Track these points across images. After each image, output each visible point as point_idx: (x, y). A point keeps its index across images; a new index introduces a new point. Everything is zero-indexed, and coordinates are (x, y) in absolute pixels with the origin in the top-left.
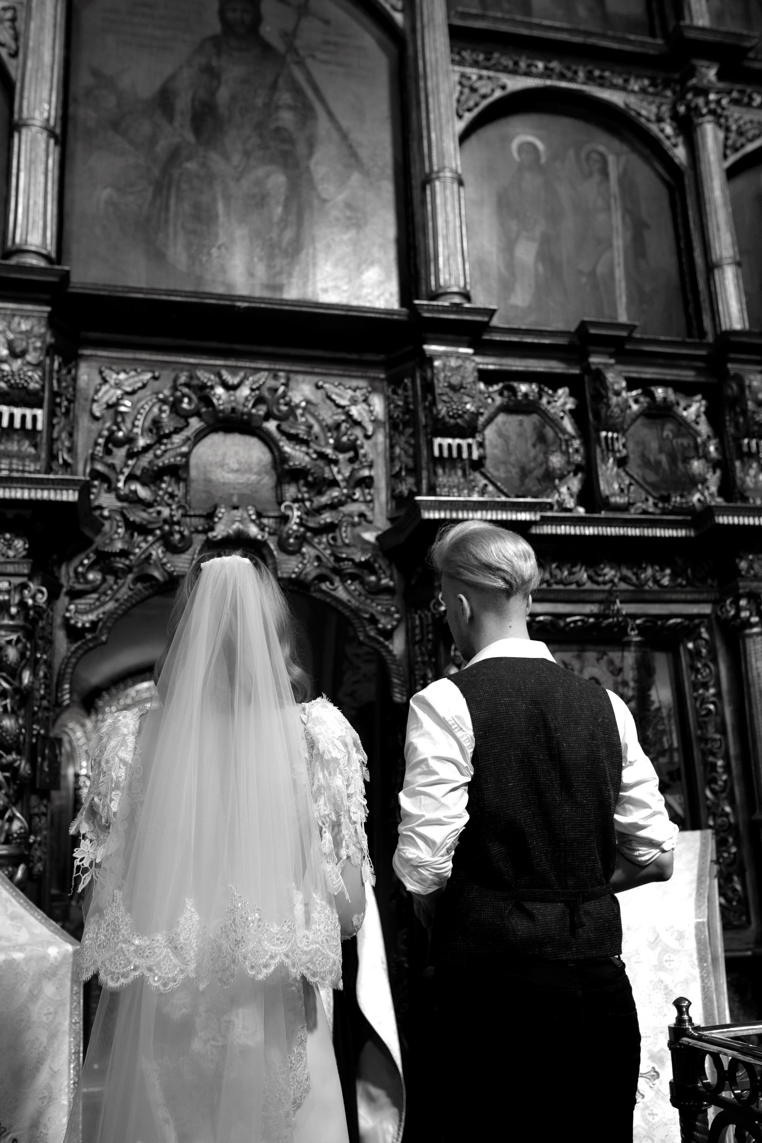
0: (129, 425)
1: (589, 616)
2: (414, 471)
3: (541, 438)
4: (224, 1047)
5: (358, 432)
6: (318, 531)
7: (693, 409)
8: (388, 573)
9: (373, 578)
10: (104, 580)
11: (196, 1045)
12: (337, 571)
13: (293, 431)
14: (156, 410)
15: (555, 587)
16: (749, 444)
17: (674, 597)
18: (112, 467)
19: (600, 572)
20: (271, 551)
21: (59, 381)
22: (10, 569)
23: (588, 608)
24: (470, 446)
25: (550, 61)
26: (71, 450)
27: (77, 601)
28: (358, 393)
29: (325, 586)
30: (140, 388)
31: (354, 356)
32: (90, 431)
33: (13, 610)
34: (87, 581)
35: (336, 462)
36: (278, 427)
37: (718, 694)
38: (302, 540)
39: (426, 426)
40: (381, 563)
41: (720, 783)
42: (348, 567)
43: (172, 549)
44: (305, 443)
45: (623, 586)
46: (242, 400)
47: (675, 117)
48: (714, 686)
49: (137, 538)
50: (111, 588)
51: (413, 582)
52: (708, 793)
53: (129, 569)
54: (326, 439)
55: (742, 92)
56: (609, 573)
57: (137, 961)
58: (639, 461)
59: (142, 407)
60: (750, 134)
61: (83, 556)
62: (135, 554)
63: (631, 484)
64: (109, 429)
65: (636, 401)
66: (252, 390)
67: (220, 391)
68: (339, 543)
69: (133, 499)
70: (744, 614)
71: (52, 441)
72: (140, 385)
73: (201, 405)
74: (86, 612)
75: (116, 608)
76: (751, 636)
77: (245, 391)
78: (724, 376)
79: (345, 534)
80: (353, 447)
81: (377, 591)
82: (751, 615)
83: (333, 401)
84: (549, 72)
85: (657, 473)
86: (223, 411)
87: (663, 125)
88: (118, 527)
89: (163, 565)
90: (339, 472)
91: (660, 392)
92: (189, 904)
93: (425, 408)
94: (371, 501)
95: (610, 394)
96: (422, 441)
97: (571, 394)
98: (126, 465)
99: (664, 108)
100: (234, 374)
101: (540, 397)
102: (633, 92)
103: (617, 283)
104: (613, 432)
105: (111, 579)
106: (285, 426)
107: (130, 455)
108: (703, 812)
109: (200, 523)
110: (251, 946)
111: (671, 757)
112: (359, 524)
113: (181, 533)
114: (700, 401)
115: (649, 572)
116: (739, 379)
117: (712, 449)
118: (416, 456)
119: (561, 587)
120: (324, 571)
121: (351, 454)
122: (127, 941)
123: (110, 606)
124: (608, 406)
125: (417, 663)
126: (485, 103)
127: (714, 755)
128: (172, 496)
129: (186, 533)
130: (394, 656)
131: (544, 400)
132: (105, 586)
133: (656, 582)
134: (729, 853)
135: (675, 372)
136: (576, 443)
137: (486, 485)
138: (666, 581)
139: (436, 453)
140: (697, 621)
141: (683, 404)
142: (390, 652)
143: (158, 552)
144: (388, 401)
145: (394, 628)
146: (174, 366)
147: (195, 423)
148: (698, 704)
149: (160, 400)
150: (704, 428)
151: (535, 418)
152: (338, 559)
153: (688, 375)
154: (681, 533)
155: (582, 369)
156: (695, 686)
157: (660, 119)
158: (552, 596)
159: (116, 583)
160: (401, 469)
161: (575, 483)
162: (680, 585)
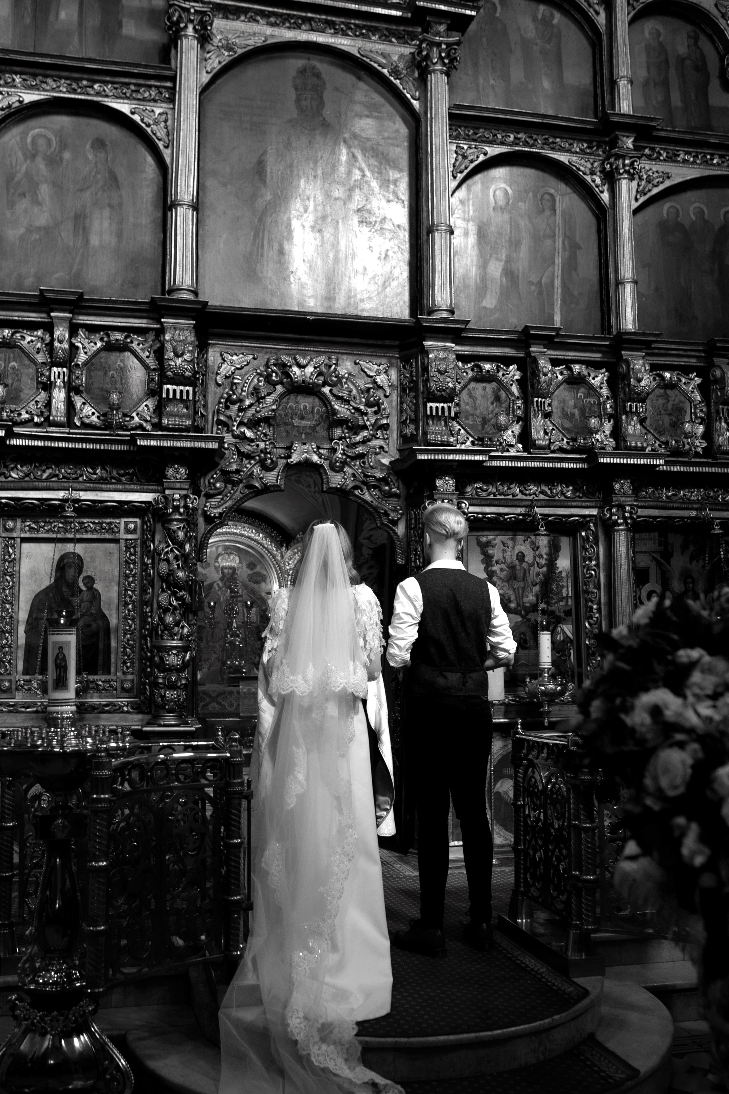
0: (240, 391)
1: (519, 515)
2: (415, 421)
3: (497, 398)
4: (324, 716)
5: (380, 393)
6: (354, 458)
7: (598, 379)
8: (396, 485)
9: (387, 488)
10: (226, 487)
11: (314, 715)
12: (364, 483)
13: (340, 394)
14: (256, 380)
15: (499, 497)
16: (631, 405)
17: (574, 504)
18: (230, 417)
19: (527, 488)
20: (325, 471)
21: (198, 364)
22: (178, 485)
23: (518, 510)
24: (449, 408)
25: (518, 133)
26: (205, 406)
27: (210, 500)
28: (381, 367)
29: (357, 492)
30: (245, 365)
31: (380, 342)
32: (215, 393)
33: (182, 510)
34: (216, 488)
35: (366, 414)
36: (331, 391)
37: (597, 565)
38: (344, 463)
39: (423, 393)
40: (392, 478)
41: (595, 619)
42: (372, 481)
43: (266, 468)
44: (347, 402)
45: (542, 497)
46: (309, 375)
47: (603, 171)
48: (595, 560)
49: (245, 461)
50: (230, 492)
51: (411, 491)
52: (587, 624)
53: (241, 481)
54: (360, 398)
55: (652, 149)
56: (533, 488)
57: (292, 685)
58: (560, 414)
59: (248, 379)
60: (655, 182)
61: (213, 472)
62: (244, 472)
63: (553, 429)
64: (227, 393)
65: (561, 373)
66: (315, 368)
67: (295, 369)
68: (367, 465)
69: (242, 437)
70: (615, 518)
71: (195, 402)
72: (245, 363)
73: (284, 377)
74: (216, 508)
75: (234, 505)
76: (618, 531)
77: (310, 369)
78: (620, 358)
79: (371, 460)
80: (377, 404)
81: (390, 495)
82: (619, 518)
83: (365, 372)
84: (517, 141)
85: (571, 422)
86: (297, 382)
87: (594, 177)
88: (234, 454)
89: (261, 478)
90: (368, 420)
91: (576, 368)
92: (311, 664)
93: (423, 381)
94: (387, 439)
95: (541, 375)
96: (421, 401)
97: (518, 369)
98: (238, 416)
99: (596, 164)
100: (304, 357)
101: (498, 372)
102: (576, 153)
103: (556, 290)
104: (542, 398)
105: (230, 487)
106: (335, 391)
107: (240, 410)
108: (583, 636)
109: (282, 452)
110: (334, 679)
111: (567, 602)
112: (379, 453)
113: (271, 459)
114: (604, 373)
115: (559, 488)
116: (627, 363)
117: (608, 406)
118: (416, 411)
119: (502, 497)
120: (357, 483)
121: (376, 408)
122: (288, 678)
123: (229, 504)
124: (539, 383)
125: (412, 541)
126: (472, 166)
127: (592, 601)
128: (265, 435)
129: (274, 459)
130: (398, 536)
131: (500, 374)
132: (226, 490)
133: (563, 494)
134: (596, 661)
135: (588, 355)
136: (519, 403)
137: (460, 430)
138: (569, 494)
139: (429, 413)
140: (588, 519)
141: (592, 375)
142: (396, 534)
143: (257, 470)
144: (400, 373)
145: (399, 519)
146: (265, 350)
147: (279, 388)
148: (585, 571)
149: (258, 374)
150: (605, 392)
151: (494, 384)
152: (366, 476)
153: (597, 356)
154: (579, 466)
155: (526, 354)
156: (584, 559)
157: (593, 173)
158: (496, 503)
159: (232, 489)
160: (406, 418)
161: (517, 429)
162: (579, 497)
